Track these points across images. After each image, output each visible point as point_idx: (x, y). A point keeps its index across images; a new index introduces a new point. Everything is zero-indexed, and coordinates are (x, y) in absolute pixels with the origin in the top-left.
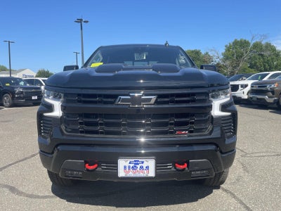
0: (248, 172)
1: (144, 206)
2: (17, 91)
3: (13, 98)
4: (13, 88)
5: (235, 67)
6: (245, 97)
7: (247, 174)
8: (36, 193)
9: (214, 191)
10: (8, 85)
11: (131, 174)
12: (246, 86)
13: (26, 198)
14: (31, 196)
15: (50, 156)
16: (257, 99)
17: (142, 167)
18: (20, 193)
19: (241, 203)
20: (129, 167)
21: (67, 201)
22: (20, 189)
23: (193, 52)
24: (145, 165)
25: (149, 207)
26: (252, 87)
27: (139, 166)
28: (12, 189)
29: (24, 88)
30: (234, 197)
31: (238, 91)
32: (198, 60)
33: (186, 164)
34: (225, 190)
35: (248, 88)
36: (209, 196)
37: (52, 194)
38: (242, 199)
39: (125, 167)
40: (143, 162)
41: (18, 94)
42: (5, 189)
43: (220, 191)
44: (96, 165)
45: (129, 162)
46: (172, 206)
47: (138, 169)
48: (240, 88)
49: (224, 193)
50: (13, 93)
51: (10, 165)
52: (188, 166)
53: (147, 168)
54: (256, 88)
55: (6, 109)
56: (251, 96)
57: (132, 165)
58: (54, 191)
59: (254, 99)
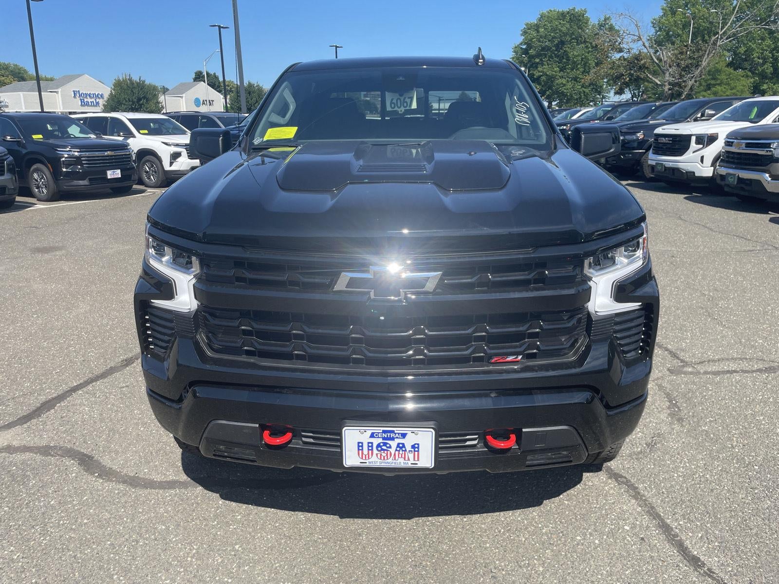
0: (680, 420)
1: (409, 517)
2: (65, 154)
3: (56, 173)
4: (54, 147)
5: (687, 69)
6: (706, 171)
7: (677, 427)
8: (145, 472)
9: (586, 475)
10: (37, 137)
11: (375, 461)
12: (712, 139)
13: (121, 487)
14: (134, 482)
15: (174, 405)
16: (741, 180)
17: (401, 447)
18: (106, 474)
19: (653, 513)
20: (370, 445)
21: (223, 497)
22: (106, 461)
23: (563, 15)
24: (408, 442)
25: (421, 520)
26: (728, 144)
27: (394, 444)
28: (87, 462)
29: (83, 148)
30: (637, 495)
31: (689, 155)
32: (579, 40)
33: (513, 437)
34: (615, 476)
35: (718, 146)
36: (571, 491)
37: (184, 477)
38: (656, 501)
39: (360, 445)
40: (404, 436)
41: (68, 164)
42: (68, 462)
43: (602, 476)
44: (289, 435)
45: (369, 433)
46: (476, 517)
47: (393, 450)
48: (693, 145)
49: (612, 483)
50: (54, 163)
51: (74, 389)
52: (518, 441)
53: (416, 447)
54: (739, 148)
55: (40, 206)
56: (723, 171)
57: (376, 441)
58: (188, 468)
59: (730, 180)
